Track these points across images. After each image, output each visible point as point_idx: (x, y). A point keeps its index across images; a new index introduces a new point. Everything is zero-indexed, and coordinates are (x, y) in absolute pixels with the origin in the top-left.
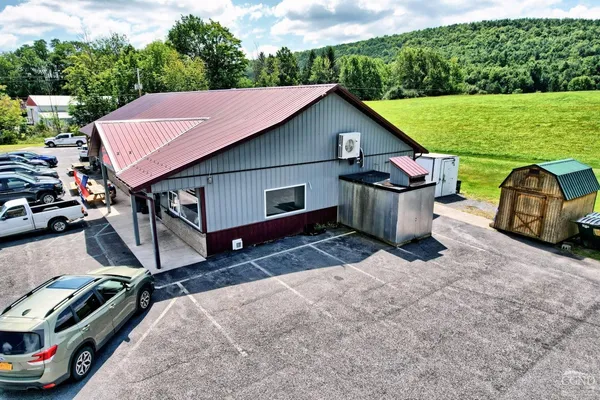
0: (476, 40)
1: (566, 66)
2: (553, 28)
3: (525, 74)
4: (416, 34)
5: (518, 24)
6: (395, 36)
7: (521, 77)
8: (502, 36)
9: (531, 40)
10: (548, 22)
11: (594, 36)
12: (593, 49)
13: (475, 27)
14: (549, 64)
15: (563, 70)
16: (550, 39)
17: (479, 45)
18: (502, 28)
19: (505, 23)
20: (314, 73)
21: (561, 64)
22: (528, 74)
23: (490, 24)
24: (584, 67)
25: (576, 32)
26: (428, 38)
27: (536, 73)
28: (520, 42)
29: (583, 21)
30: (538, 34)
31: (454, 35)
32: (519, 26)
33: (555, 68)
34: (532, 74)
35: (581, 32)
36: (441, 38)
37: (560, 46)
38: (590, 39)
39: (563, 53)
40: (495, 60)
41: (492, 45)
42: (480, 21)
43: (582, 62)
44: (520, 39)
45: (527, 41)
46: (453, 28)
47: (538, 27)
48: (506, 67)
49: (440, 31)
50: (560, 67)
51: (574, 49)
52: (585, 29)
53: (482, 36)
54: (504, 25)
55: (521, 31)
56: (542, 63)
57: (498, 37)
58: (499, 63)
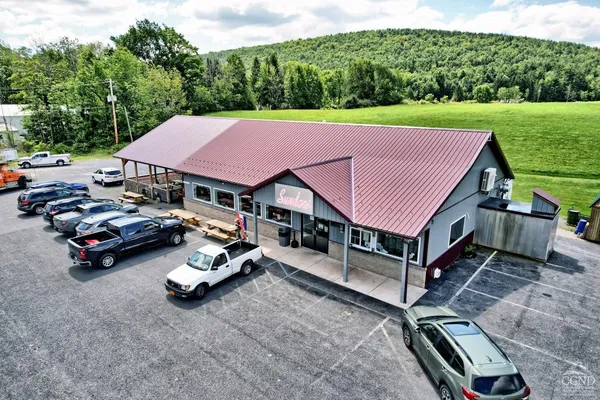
0: (383, 47)
1: (464, 75)
2: (447, 39)
3: (432, 80)
4: (329, 38)
5: (418, 33)
6: (309, 40)
7: (428, 82)
8: (406, 44)
9: (431, 49)
10: (443, 34)
11: (479, 48)
12: (480, 59)
13: (381, 34)
14: (449, 71)
15: (461, 77)
16: (445, 49)
17: (387, 51)
18: (404, 37)
19: (407, 32)
20: (261, 79)
21: (459, 72)
22: (434, 80)
23: (395, 32)
24: (478, 76)
25: (465, 43)
26: (341, 43)
27: (440, 79)
28: (421, 50)
29: (469, 34)
30: (435, 44)
31: (364, 41)
32: (419, 36)
33: (455, 76)
34: (437, 81)
35: (469, 44)
36: (353, 44)
37: (454, 55)
38: (476, 51)
39: (457, 62)
40: (404, 66)
41: (398, 52)
42: (385, 29)
43: (474, 71)
44: (421, 47)
45: (427, 49)
46: (363, 34)
47: (434, 37)
48: (415, 73)
49: (350, 37)
50: (459, 75)
51: (465, 58)
52: (471, 41)
53: (388, 42)
54: (407, 34)
55: (421, 40)
56: (443, 70)
57: (402, 44)
58: (408, 69)
